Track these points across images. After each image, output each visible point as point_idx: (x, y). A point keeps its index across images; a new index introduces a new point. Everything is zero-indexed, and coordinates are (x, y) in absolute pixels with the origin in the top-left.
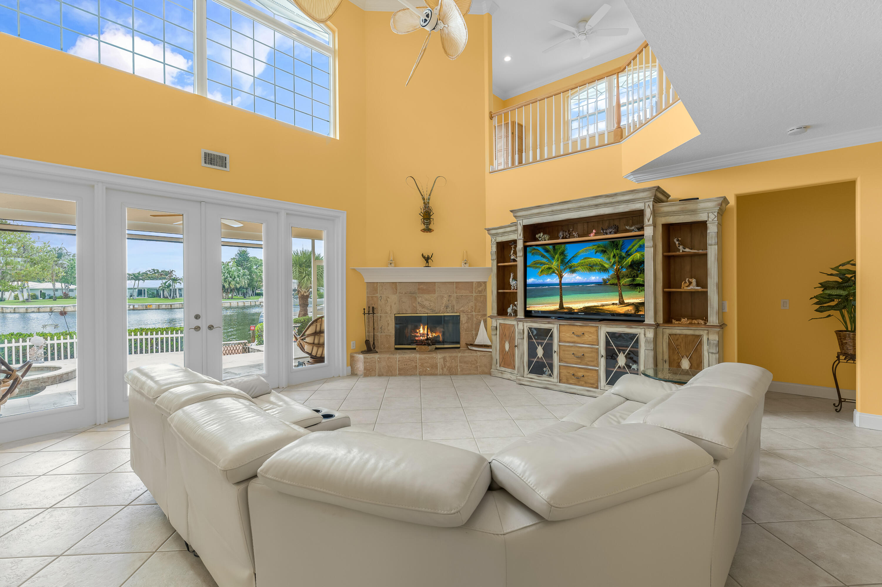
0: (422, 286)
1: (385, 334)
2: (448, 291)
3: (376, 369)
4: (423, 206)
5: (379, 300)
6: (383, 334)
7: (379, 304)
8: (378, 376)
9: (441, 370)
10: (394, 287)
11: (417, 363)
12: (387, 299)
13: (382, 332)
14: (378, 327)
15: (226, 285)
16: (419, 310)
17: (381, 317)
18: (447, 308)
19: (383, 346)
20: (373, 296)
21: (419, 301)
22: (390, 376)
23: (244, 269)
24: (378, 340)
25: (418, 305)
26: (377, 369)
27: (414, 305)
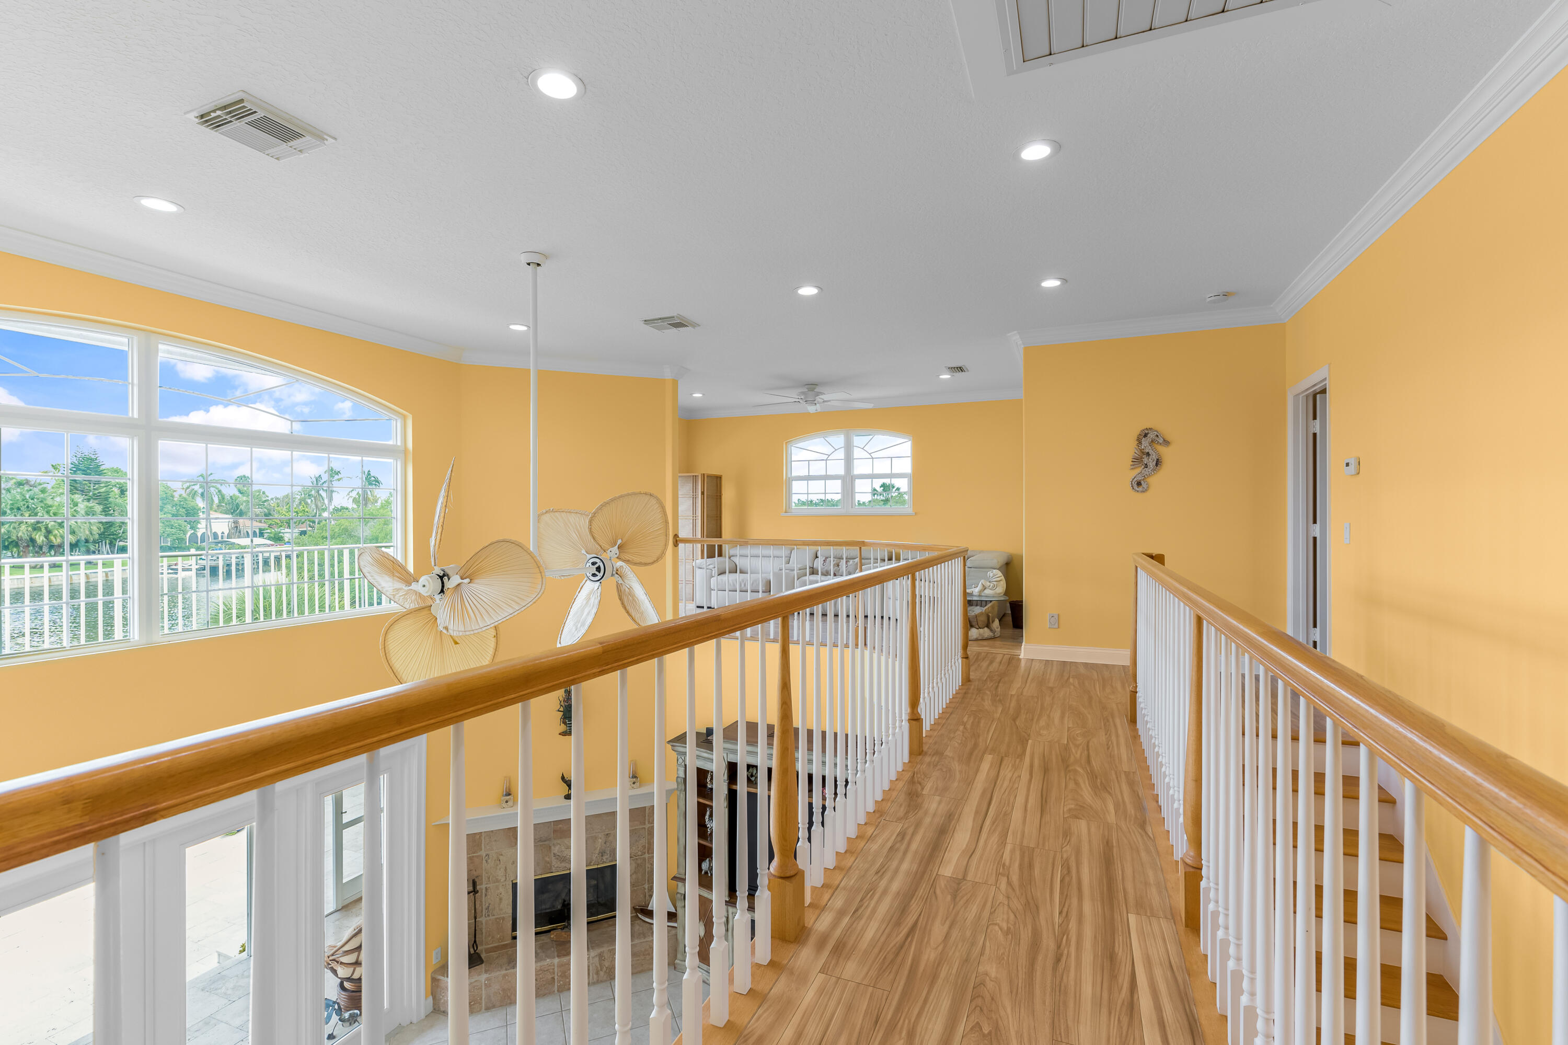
0: (560, 826)
1: (494, 917)
2: (604, 828)
3: (481, 999)
4: (564, 696)
5: (484, 861)
6: (491, 917)
7: (484, 868)
8: (486, 1009)
9: (595, 976)
10: (511, 834)
11: (554, 973)
12: (498, 858)
13: (489, 916)
14: (482, 908)
15: (37, 537)
16: (555, 866)
17: (486, 889)
18: (602, 856)
19: (490, 938)
20: (473, 857)
21: (556, 852)
22: (506, 1005)
23: (88, 500)
24: (481, 930)
25: (553, 858)
26: (483, 998)
27: (548, 859)
